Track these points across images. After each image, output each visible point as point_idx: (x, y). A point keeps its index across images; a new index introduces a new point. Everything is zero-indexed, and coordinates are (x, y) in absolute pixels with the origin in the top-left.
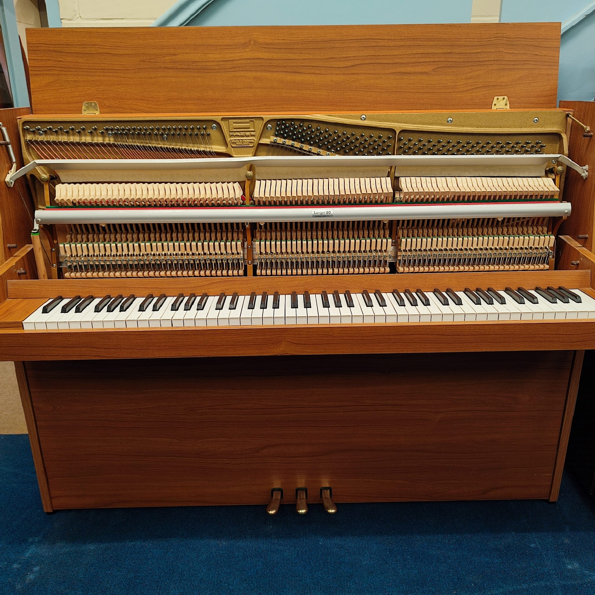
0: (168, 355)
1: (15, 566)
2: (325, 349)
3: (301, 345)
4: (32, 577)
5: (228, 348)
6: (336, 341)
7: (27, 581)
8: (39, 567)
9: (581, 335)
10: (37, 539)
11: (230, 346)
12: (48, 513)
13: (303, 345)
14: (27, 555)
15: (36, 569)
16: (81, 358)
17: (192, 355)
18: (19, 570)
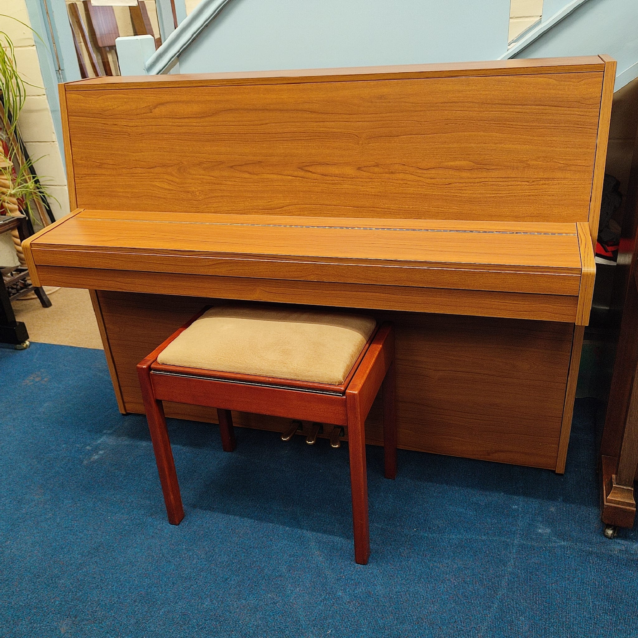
0: (170, 293)
1: (88, 447)
2: (292, 299)
3: (272, 294)
4: (96, 457)
5: (214, 290)
6: (300, 292)
7: (92, 460)
8: (104, 451)
9: (527, 305)
10: (109, 432)
11: (216, 290)
12: (123, 415)
13: (274, 294)
14: (99, 442)
15: (101, 452)
16: (109, 289)
17: (188, 294)
18: (89, 451)
